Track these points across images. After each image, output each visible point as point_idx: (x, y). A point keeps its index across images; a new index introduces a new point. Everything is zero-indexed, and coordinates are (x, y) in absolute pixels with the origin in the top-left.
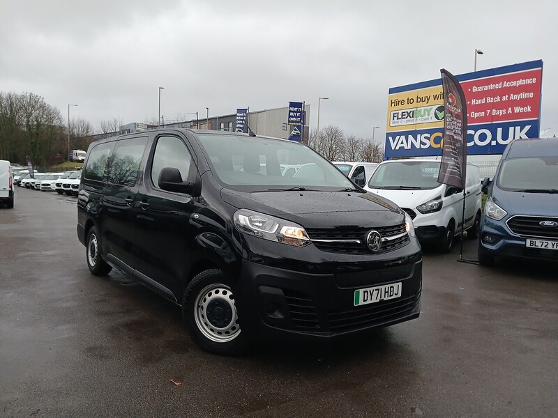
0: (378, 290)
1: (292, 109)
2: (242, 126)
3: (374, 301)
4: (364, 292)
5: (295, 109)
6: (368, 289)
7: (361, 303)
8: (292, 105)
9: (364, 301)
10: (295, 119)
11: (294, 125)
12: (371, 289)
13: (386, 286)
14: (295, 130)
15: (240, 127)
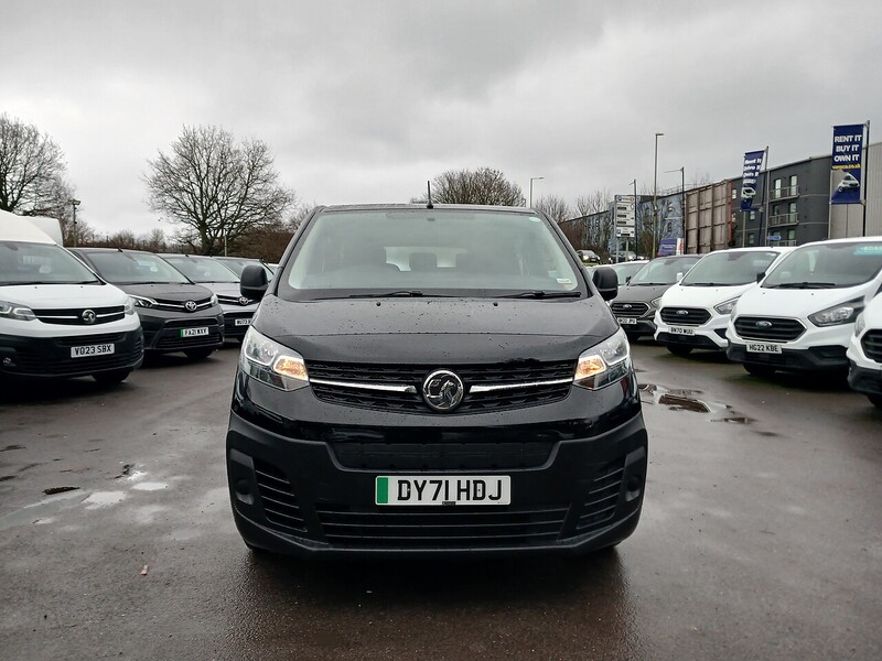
0: (440, 483)
1: (839, 139)
2: (752, 181)
3: (427, 500)
4: (400, 482)
5: (846, 139)
6: (411, 479)
7: (393, 500)
8: (839, 131)
9: (400, 498)
10: (847, 158)
11: (845, 170)
12: (420, 479)
13: (464, 479)
14: (848, 178)
15: (750, 185)
